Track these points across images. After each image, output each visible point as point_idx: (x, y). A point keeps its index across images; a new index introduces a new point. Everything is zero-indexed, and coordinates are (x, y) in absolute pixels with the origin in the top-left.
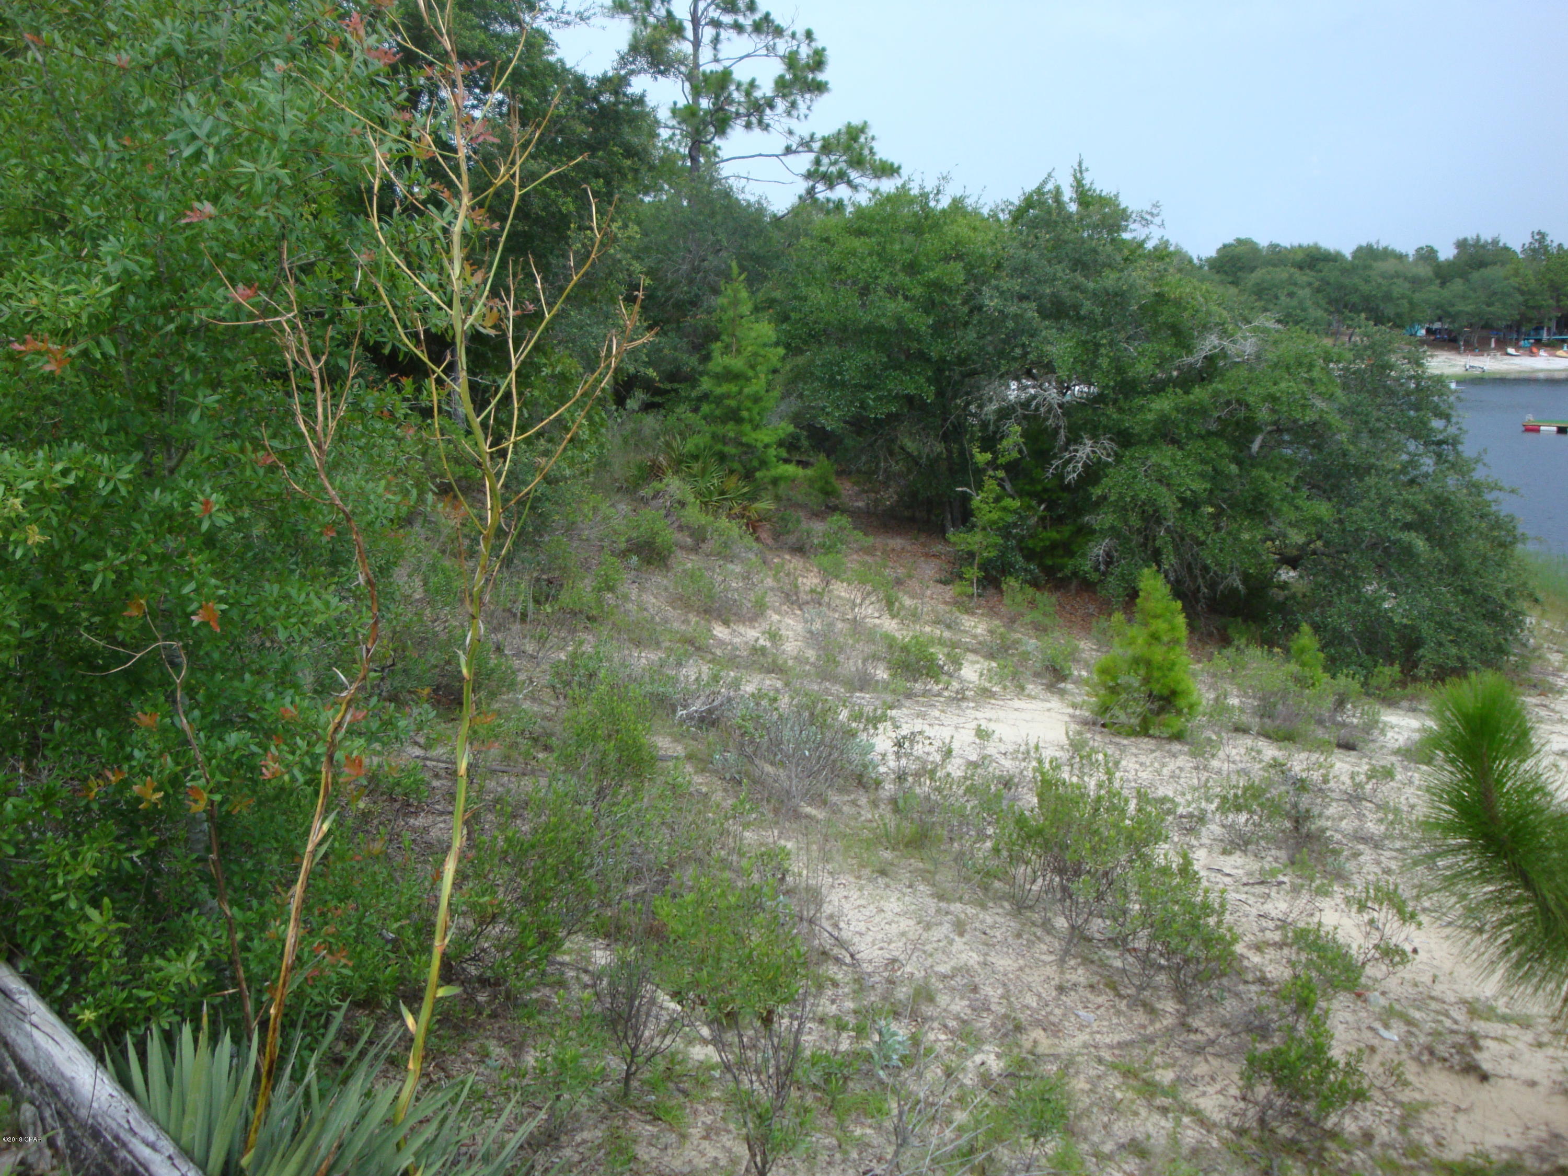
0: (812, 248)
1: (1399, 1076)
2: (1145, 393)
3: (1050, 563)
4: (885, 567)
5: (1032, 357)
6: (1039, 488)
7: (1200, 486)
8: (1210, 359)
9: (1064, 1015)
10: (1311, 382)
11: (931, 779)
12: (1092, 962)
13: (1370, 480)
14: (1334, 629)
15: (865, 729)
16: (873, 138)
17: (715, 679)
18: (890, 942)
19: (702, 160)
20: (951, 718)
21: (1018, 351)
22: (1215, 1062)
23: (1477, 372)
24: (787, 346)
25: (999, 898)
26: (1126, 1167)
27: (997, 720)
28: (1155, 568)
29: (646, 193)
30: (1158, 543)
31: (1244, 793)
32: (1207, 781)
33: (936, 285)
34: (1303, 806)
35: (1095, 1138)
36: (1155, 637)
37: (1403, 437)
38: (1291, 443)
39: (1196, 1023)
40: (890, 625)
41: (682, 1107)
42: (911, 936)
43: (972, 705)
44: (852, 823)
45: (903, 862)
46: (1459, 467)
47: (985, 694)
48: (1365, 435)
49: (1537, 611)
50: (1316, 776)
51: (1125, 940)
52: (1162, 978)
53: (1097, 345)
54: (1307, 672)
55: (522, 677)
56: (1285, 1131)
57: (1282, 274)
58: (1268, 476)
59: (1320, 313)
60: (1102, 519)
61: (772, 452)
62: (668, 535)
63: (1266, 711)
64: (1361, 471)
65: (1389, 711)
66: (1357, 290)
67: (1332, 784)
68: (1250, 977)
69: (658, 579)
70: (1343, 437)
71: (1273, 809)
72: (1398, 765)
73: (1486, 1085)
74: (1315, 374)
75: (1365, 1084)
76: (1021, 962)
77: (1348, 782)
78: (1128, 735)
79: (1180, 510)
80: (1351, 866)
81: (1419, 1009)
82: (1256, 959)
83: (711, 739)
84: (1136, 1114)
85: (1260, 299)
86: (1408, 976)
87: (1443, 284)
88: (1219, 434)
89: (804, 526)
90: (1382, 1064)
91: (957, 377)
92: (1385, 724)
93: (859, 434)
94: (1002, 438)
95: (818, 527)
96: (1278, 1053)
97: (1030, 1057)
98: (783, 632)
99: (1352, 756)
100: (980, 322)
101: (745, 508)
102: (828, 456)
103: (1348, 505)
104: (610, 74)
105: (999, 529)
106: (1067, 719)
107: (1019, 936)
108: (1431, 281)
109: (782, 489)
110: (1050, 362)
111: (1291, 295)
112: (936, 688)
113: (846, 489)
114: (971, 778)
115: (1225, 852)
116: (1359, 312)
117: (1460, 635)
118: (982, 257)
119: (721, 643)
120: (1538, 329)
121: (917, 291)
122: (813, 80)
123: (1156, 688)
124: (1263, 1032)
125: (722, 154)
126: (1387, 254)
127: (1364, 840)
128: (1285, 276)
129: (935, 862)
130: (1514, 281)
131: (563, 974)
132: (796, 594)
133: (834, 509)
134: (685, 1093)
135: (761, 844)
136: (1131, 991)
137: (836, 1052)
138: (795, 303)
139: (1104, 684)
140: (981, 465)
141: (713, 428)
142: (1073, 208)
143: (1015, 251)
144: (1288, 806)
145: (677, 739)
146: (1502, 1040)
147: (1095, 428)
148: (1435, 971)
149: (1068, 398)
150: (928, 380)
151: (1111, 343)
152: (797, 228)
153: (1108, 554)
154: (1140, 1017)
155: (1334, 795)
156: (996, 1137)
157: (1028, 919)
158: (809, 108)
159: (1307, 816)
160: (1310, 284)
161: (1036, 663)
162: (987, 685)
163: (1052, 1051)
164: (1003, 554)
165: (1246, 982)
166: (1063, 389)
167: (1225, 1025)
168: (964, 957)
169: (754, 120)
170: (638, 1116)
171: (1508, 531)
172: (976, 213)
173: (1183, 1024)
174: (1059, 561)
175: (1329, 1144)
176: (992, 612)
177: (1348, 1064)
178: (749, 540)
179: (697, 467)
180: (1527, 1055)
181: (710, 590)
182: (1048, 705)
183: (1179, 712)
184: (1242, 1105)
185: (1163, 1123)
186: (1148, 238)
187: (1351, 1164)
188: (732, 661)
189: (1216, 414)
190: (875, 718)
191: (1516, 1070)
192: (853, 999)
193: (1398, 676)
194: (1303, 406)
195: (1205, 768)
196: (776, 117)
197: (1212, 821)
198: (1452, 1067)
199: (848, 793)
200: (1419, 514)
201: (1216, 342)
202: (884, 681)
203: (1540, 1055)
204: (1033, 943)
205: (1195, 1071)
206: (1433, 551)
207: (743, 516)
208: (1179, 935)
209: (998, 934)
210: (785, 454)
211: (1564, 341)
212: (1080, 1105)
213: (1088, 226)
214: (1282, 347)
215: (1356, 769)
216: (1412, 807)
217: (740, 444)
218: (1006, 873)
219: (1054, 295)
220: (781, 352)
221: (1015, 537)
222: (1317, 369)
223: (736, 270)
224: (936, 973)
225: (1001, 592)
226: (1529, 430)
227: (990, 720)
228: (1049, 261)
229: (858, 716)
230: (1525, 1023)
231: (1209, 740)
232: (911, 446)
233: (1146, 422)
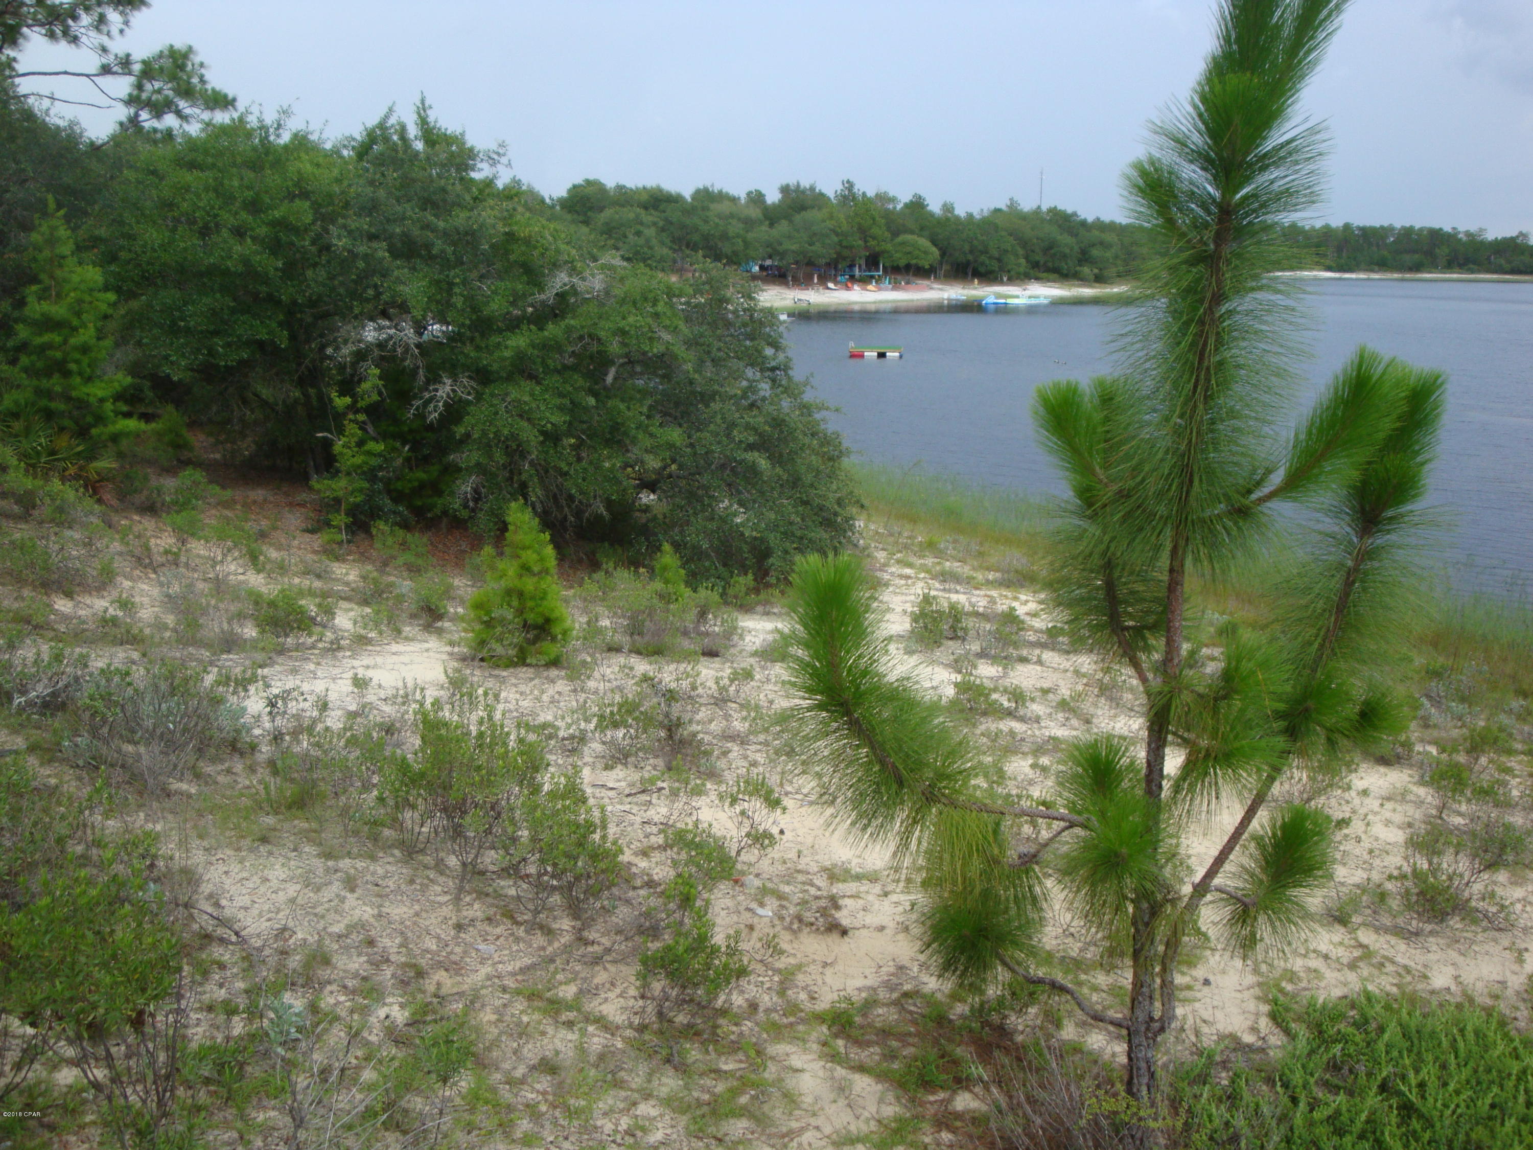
0: (139, 181)
1: (775, 947)
2: (500, 331)
3: (419, 503)
4: (247, 520)
5: (385, 297)
6: (404, 429)
7: (559, 419)
8: (561, 296)
9: (465, 952)
10: (656, 315)
11: (310, 734)
12: (487, 895)
13: (715, 406)
14: (693, 547)
15: (234, 692)
16: (202, 65)
17: (58, 658)
18: (278, 911)
20: (327, 669)
21: (371, 292)
22: (612, 968)
23: (805, 305)
24: (118, 290)
25: (388, 847)
26: (538, 1086)
27: (375, 667)
28: (522, 501)
30: (524, 477)
31: (619, 710)
32: (585, 702)
33: (281, 224)
34: (675, 714)
35: (507, 1066)
36: (526, 569)
37: (741, 364)
38: (642, 373)
39: (592, 935)
40: (256, 580)
42: (300, 901)
43: (348, 653)
44: (228, 793)
45: (287, 826)
46: (790, 390)
47: (361, 641)
48: (708, 365)
49: (864, 516)
50: (685, 684)
51: (517, 868)
52: (556, 899)
53: (451, 285)
54: (671, 588)
56: (681, 1019)
57: (629, 214)
58: (622, 406)
59: (665, 251)
60: (466, 457)
61: (109, 406)
63: (635, 629)
64: (707, 398)
65: (747, 617)
66: (697, 230)
67: (700, 691)
68: (638, 883)
70: (689, 367)
71: (647, 721)
72: (756, 666)
73: (846, 939)
74: (660, 308)
75: (746, 961)
76: (417, 907)
77: (714, 687)
78: (507, 667)
79: (542, 443)
80: (722, 764)
81: (788, 884)
82: (643, 864)
83: (57, 725)
84: (543, 1033)
85: (610, 237)
86: (776, 856)
87: (771, 225)
88: (574, 368)
89: (154, 482)
90: (760, 940)
91: (310, 319)
92: (743, 629)
93: (208, 381)
94: (360, 381)
95: (170, 483)
96: (668, 949)
97: (435, 1000)
98: (137, 599)
99: (716, 663)
100: (329, 262)
101: (81, 468)
102: (177, 407)
103: (699, 430)
105: (364, 473)
106: (445, 657)
107: (412, 882)
108: (761, 222)
109: (124, 443)
110: (404, 302)
111: (638, 234)
112: (310, 641)
113: (199, 441)
114: (352, 728)
115: (607, 768)
116: (698, 250)
117: (802, 543)
118: (330, 196)
119: (66, 618)
120: (851, 266)
121: (263, 231)
123: (531, 617)
124: (654, 932)
125: (19, 68)
126: (721, 197)
127: (733, 738)
128: (632, 216)
129: (320, 820)
130: (830, 224)
132: (149, 557)
133: (186, 463)
135: (125, 832)
136: (528, 917)
137: (227, 1039)
138: (122, 242)
139: (479, 619)
140: (340, 410)
141: (35, 382)
142: (419, 146)
143: (361, 189)
144: (661, 718)
145: (16, 730)
146: (856, 896)
147: (454, 366)
148: (799, 847)
149: (425, 337)
150: (280, 324)
151: (464, 282)
152: (120, 158)
153: (476, 490)
154: (539, 940)
155: (702, 701)
156: (407, 1087)
157: (420, 862)
158: (124, 25)
159: (679, 724)
160: (655, 224)
161: (410, 605)
162: (363, 632)
163: (455, 990)
164: (370, 498)
165: (635, 888)
166: (420, 328)
167: (619, 932)
168: (358, 912)
169: (58, 32)
171: (835, 446)
172: (319, 149)
173: (580, 939)
174: (430, 500)
175: (721, 1021)
176: (364, 557)
177: (728, 947)
178: (89, 502)
179: (18, 426)
180: (877, 905)
181: (46, 561)
182: (426, 645)
183: (554, 639)
184: (641, 1003)
185: (571, 1036)
186: (496, 177)
187: (741, 1034)
188: (79, 636)
189: (570, 349)
190: (244, 679)
191: (869, 919)
192: (243, 979)
193: (752, 584)
194: (650, 339)
195: (583, 690)
197: (593, 739)
198: (818, 929)
199: (222, 761)
200: (761, 435)
201: (566, 280)
202: (253, 640)
203: (887, 902)
204: (427, 886)
205: (596, 981)
206: (774, 467)
207: (77, 477)
208: (568, 855)
209: (391, 883)
210: (125, 408)
211: (872, 277)
212: (489, 1037)
213: (435, 164)
214: (628, 283)
215: (720, 674)
216: (771, 702)
217: (69, 399)
218: (395, 819)
219: (404, 234)
220: (111, 297)
221: (381, 480)
222: (661, 303)
223: (52, 205)
224: (330, 935)
225: (371, 536)
226: (853, 356)
227: (368, 667)
228: (398, 201)
229: (224, 680)
230: (872, 877)
231: (584, 663)
232: (266, 393)
233: (504, 359)
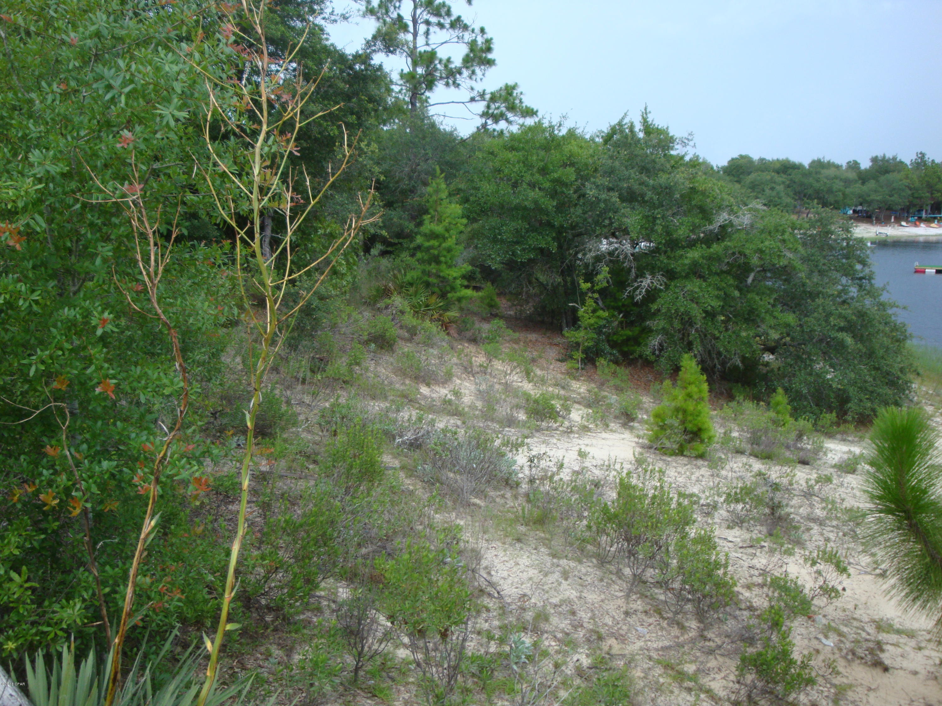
0: (484, 158)
1: (834, 669)
2: (683, 247)
3: (626, 349)
4: (526, 351)
5: (615, 225)
6: (620, 304)
7: (716, 304)
8: (723, 227)
9: (629, 630)
10: (784, 241)
11: (551, 481)
12: (646, 597)
13: (819, 301)
14: (797, 391)
15: (511, 451)
16: (521, 93)
17: (420, 419)
18: (522, 584)
19: (418, 105)
20: (563, 444)
21: (607, 222)
22: (720, 659)
23: (883, 236)
24: (468, 218)
25: (589, 556)
27: (592, 445)
28: (689, 354)
29: (385, 125)
30: (691, 338)
31: (741, 491)
32: (719, 484)
33: (558, 181)
34: (776, 500)
36: (689, 396)
37: (838, 275)
38: (771, 278)
39: (710, 635)
40: (527, 387)
41: (390, 688)
42: (535, 580)
43: (576, 436)
44: (501, 509)
45: (532, 533)
46: (872, 293)
47: (585, 429)
48: (816, 274)
49: (919, 380)
50: (785, 481)
51: (666, 583)
52: (689, 607)
53: (655, 219)
54: (780, 417)
55: (302, 417)
56: (763, 703)
57: (767, 176)
58: (757, 298)
59: (789, 200)
60: (656, 324)
61: (458, 282)
62: (394, 331)
63: (755, 440)
64: (814, 296)
65: (829, 441)
66: (812, 186)
67: (795, 486)
68: (743, 606)
69: (387, 358)
70: (803, 275)
71: (759, 501)
72: (834, 474)
73: (887, 674)
74: (786, 236)
75: (813, 674)
76: (603, 596)
77: (804, 485)
78: (671, 455)
79: (704, 318)
80: (805, 537)
81: (846, 626)
82: (747, 594)
83: (416, 457)
84: (672, 692)
85: (753, 191)
86: (840, 605)
87: (863, 183)
88: (728, 273)
89: (477, 326)
90: (824, 661)
91: (570, 237)
92: (827, 449)
93: (511, 270)
94: (597, 274)
95: (486, 327)
96: (760, 654)
97: (607, 656)
98: (462, 391)
99: (807, 469)
100: (584, 204)
101: (441, 315)
102: (493, 284)
103: (806, 316)
104: (360, 52)
105: (595, 329)
106: (634, 444)
107: (602, 580)
108: (856, 181)
109: (464, 304)
110: (626, 228)
111: (772, 189)
112: (555, 425)
113: (503, 303)
114: (575, 481)
115: (729, 527)
116: (812, 200)
117: (873, 395)
118: (586, 165)
119: (425, 397)
120: (920, 211)
121: (547, 185)
122: (485, 57)
123: (690, 426)
124: (751, 641)
125: (431, 101)
126: (829, 165)
127: (815, 520)
129: (551, 533)
130: (906, 182)
131: (320, 603)
132: (471, 367)
133: (495, 316)
134: (393, 679)
135: (446, 522)
136: (670, 615)
137: (487, 653)
138: (472, 191)
139: (657, 424)
140: (584, 291)
141: (423, 267)
142: (641, 135)
143: (605, 161)
144: (767, 500)
145: (396, 456)
146: (896, 645)
147: (653, 268)
148: (856, 602)
149: (637, 250)
150: (553, 239)
151: (663, 217)
152: (475, 146)
153: (661, 344)
154: (675, 631)
155: (795, 493)
157: (608, 569)
158: (483, 75)
159: (780, 506)
160: (783, 183)
161: (616, 410)
162: (586, 424)
163: (620, 653)
164: (597, 344)
165: (740, 609)
166: (634, 244)
167: (727, 636)
168: (567, 593)
169: (451, 81)
170: (362, 694)
171: (902, 332)
172: (582, 138)
173: (702, 636)
174: (632, 348)
176: (590, 379)
177: (803, 662)
178: (443, 334)
179: (412, 290)
180: (912, 654)
181: (418, 365)
182: (623, 436)
183: (702, 441)
184: (737, 686)
185: (688, 698)
186: (686, 154)
188: (431, 409)
189: (726, 261)
190: (517, 444)
191: (905, 664)
192: (499, 620)
193: (835, 419)
194: (779, 256)
195: (718, 476)
196: (463, 79)
197: (721, 508)
198: (866, 663)
199: (500, 490)
200: (848, 322)
201: (727, 217)
202: (523, 421)
203: (920, 655)
204: (610, 584)
205: (709, 665)
206: (856, 344)
207: (439, 320)
208: (700, 580)
209: (589, 579)
210: (466, 283)
211: (935, 218)
212: (638, 686)
213: (650, 146)
214: (766, 220)
215: (809, 476)
216: (843, 500)
217: (439, 276)
218: (595, 540)
219: (629, 188)
220: (465, 221)
221: (604, 334)
222: (788, 233)
223: (438, 171)
224: (550, 603)
225: (596, 367)
226: (917, 271)
227: (587, 445)
228: (626, 167)
229: (506, 443)
230: (911, 634)
231: (720, 458)
232: (542, 278)
233: (684, 265)
